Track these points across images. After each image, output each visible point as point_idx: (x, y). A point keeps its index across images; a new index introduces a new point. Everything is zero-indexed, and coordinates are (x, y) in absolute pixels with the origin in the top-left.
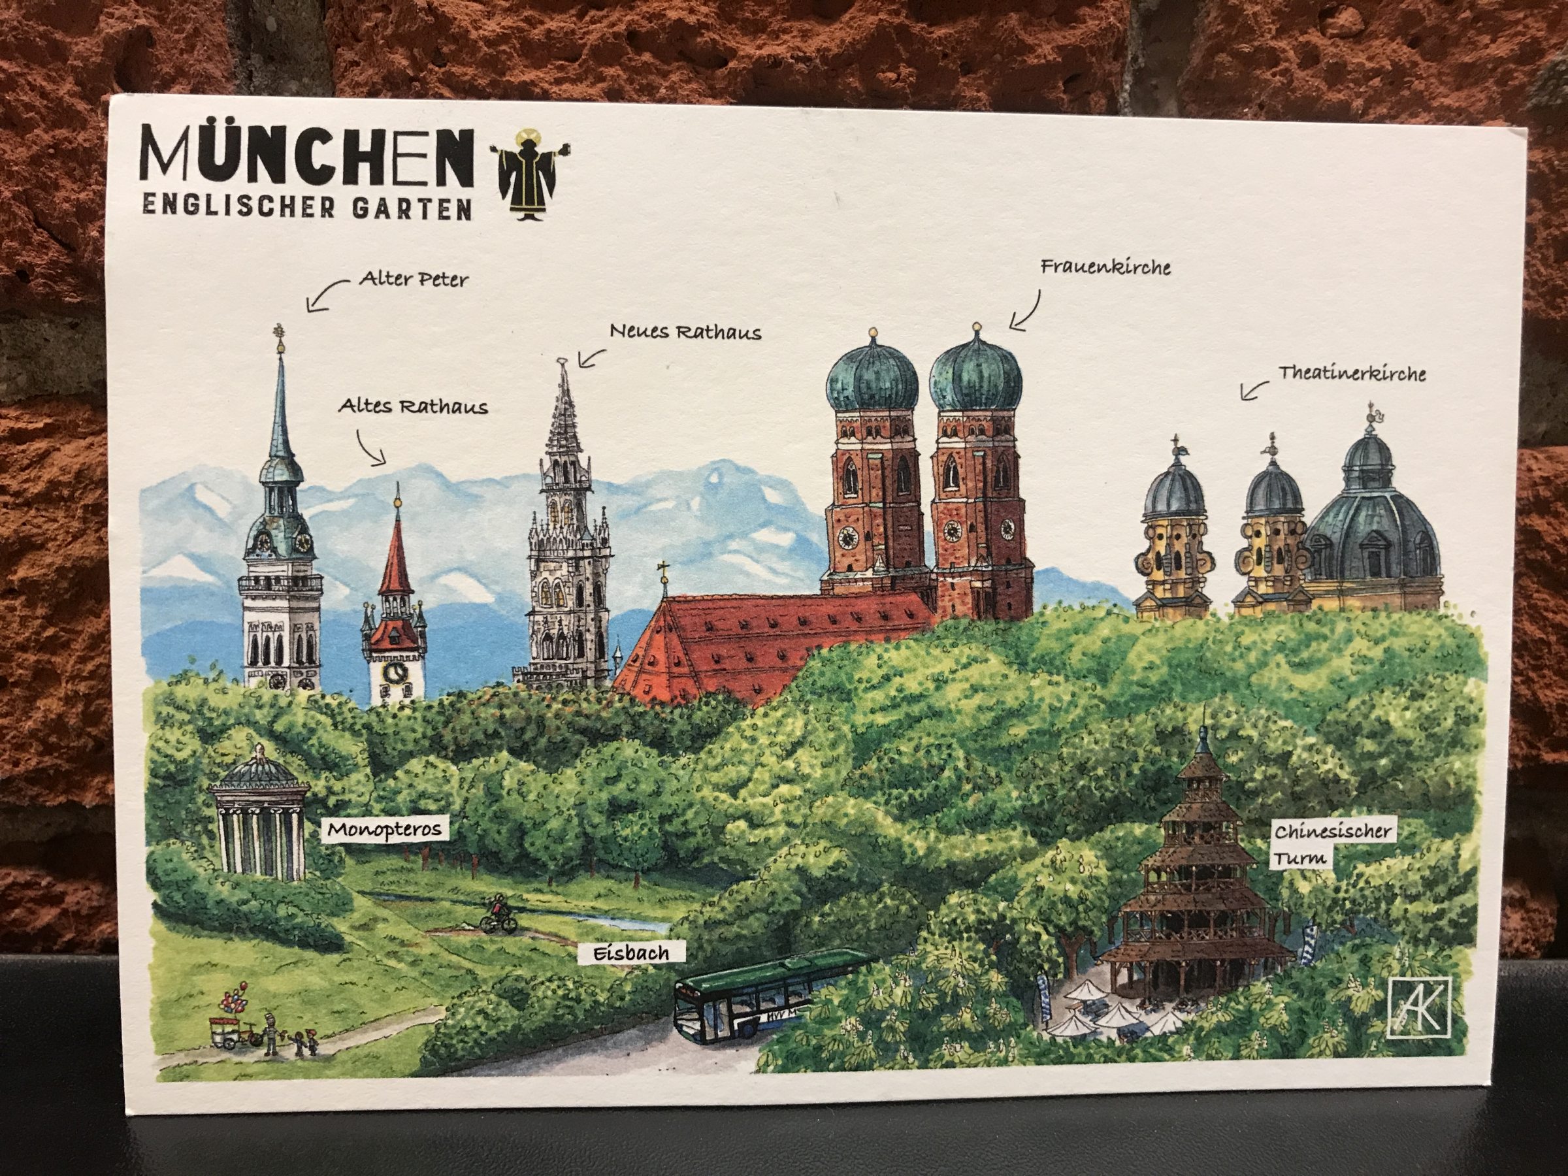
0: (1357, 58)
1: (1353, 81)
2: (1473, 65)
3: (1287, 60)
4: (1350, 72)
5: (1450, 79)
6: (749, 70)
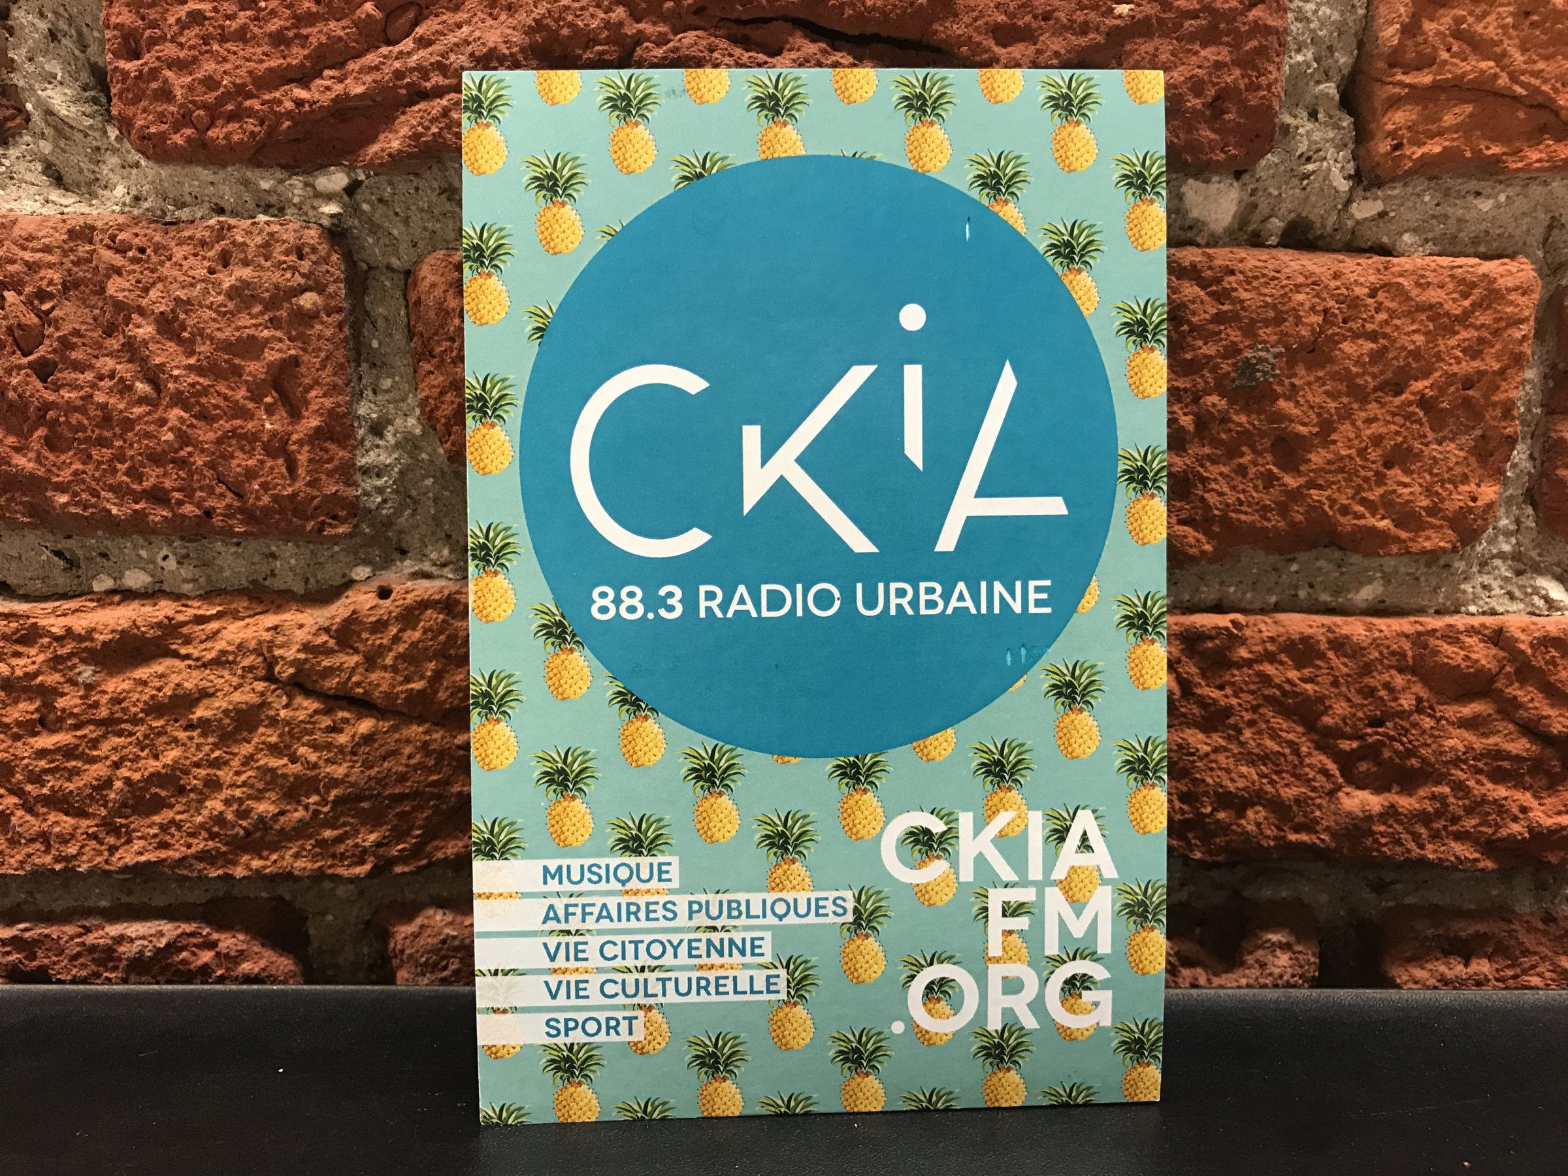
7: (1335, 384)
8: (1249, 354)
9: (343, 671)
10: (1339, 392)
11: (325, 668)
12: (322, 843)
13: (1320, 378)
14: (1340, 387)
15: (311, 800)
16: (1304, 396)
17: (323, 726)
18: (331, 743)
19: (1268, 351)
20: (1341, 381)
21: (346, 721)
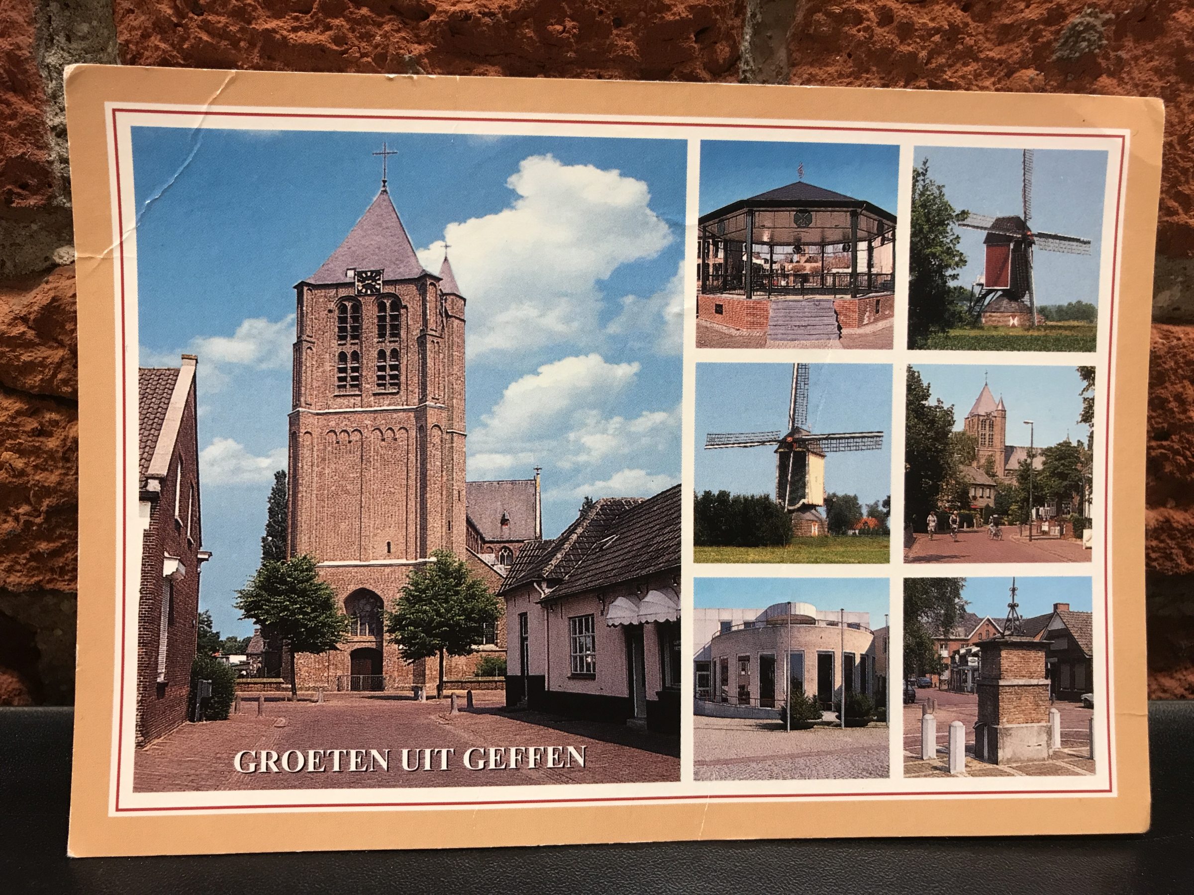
0: (922, 19)
1: (918, 37)
2: (1012, 24)
3: (869, 20)
4: (916, 30)
5: (994, 37)
6: (446, 23)
7: (1163, 58)
8: (1076, 19)
9: (45, 367)
10: (1168, 69)
11: (25, 362)
12: (37, 557)
13: (1148, 52)
14: (1168, 64)
15: (21, 511)
16: (1129, 73)
17: (28, 428)
18: (39, 448)
19: (1097, 17)
20: (1171, 55)
21: (56, 423)
